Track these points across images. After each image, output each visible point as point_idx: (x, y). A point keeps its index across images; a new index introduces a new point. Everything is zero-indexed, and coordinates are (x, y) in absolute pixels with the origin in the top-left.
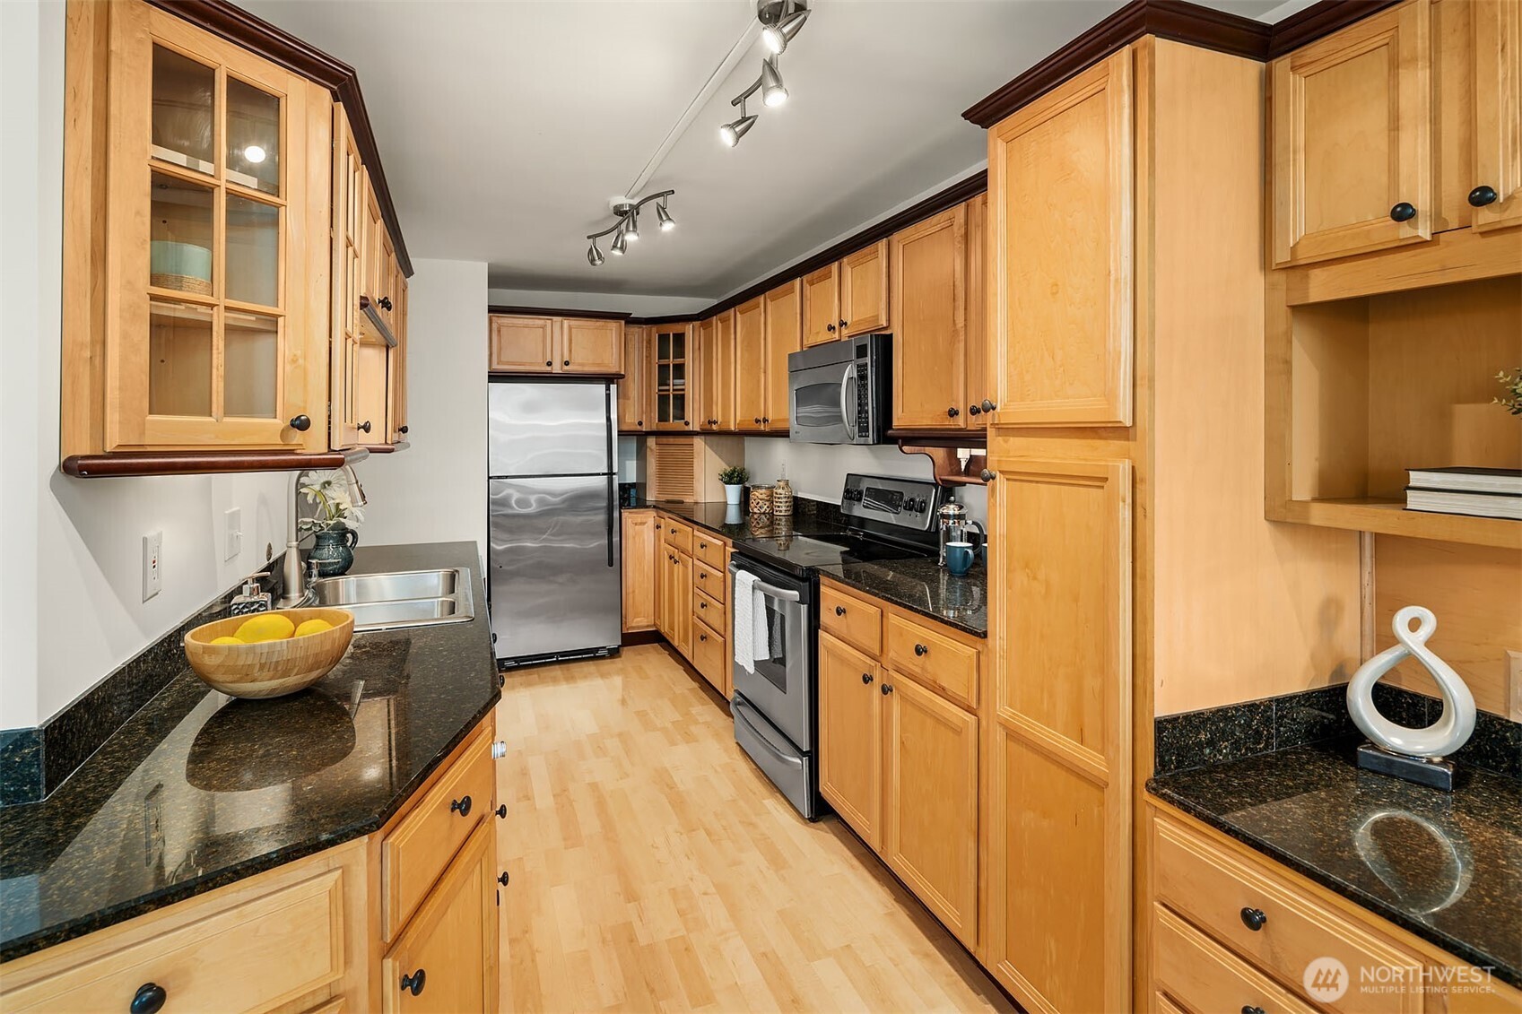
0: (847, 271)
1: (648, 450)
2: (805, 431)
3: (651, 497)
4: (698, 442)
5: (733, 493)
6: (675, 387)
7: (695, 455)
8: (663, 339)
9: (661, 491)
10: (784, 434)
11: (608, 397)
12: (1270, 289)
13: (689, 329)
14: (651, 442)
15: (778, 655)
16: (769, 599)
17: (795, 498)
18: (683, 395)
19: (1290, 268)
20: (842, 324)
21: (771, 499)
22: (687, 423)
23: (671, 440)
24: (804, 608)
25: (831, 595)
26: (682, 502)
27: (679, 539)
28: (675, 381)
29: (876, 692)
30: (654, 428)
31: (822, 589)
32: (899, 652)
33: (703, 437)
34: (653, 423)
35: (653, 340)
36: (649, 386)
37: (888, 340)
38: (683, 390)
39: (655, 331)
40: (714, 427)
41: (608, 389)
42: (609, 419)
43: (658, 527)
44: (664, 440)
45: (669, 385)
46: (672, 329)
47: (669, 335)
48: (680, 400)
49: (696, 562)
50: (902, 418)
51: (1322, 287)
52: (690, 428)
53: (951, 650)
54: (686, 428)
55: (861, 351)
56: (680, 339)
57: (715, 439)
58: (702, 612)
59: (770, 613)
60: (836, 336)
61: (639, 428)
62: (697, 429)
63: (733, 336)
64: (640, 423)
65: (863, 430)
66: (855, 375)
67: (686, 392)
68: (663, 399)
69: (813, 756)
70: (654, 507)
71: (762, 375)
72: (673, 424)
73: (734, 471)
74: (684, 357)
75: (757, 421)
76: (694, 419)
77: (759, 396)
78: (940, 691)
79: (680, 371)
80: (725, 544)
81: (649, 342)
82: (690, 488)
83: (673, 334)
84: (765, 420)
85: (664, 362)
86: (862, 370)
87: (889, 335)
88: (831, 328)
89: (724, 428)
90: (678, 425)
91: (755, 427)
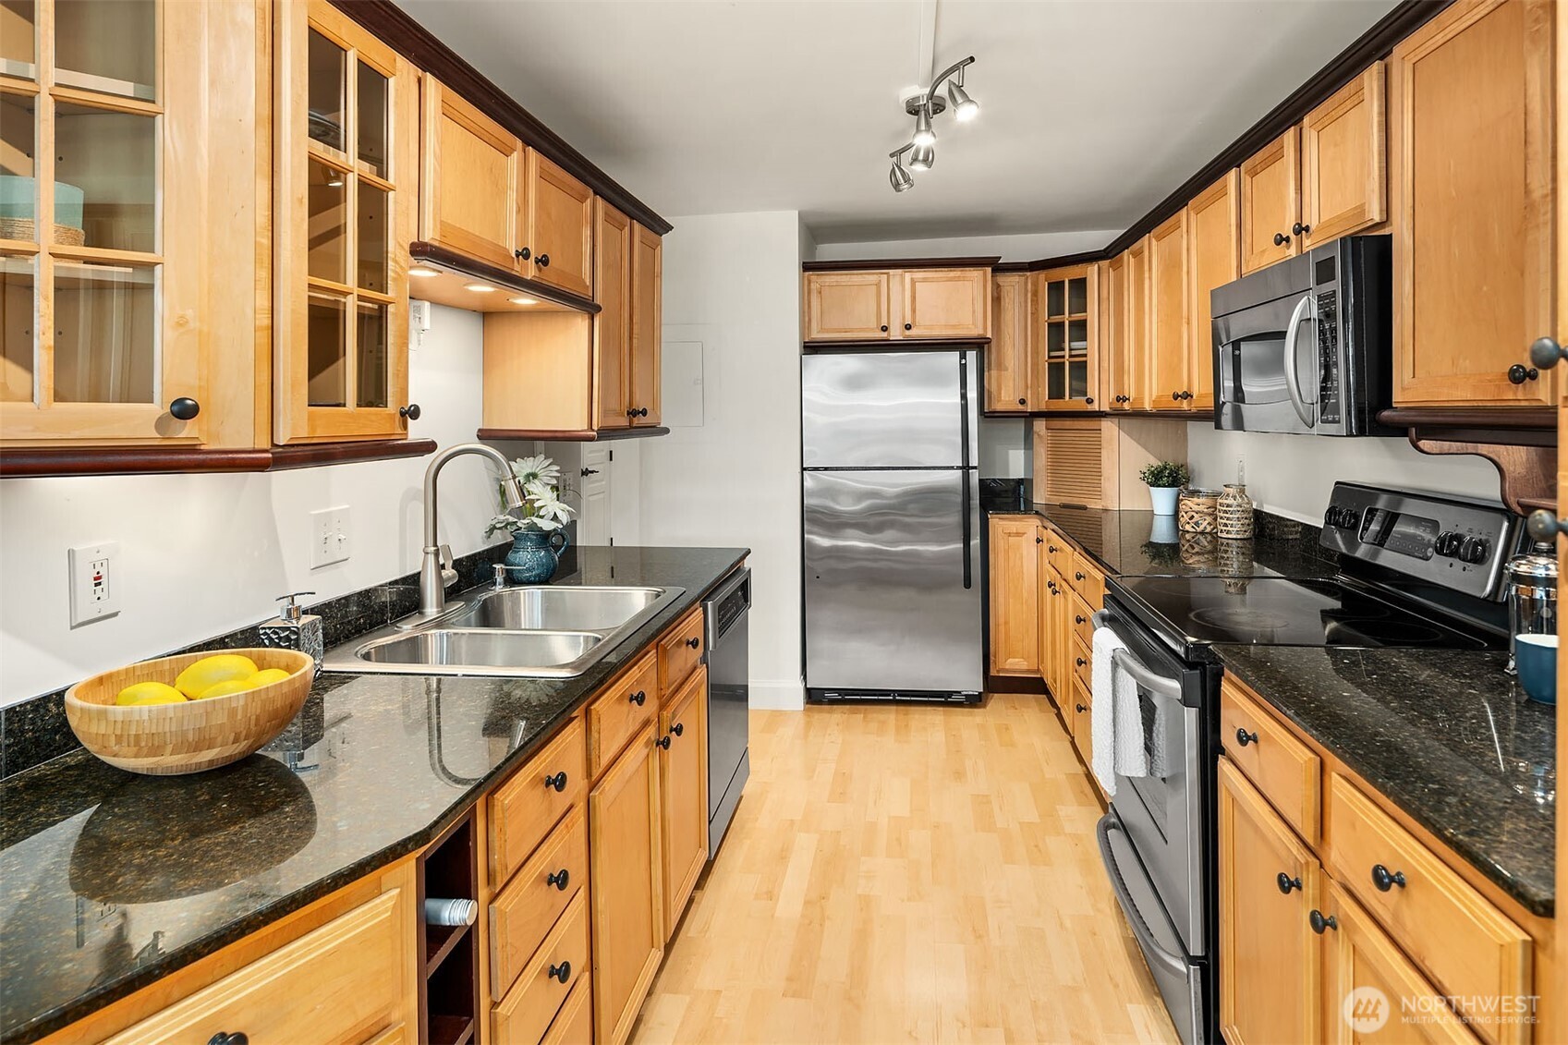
0: (1312, 139)
1: (1035, 436)
3: (1040, 497)
4: (1108, 427)
5: (1161, 500)
6: (1074, 353)
7: (1104, 443)
8: (1056, 288)
9: (1055, 492)
10: (1212, 416)
11: (963, 368)
13: (1091, 271)
14: (1040, 425)
18: (1084, 365)
20: (1300, 229)
21: (1213, 512)
22: (1090, 401)
23: (1068, 423)
26: (1085, 508)
27: (1059, 561)
28: (1073, 344)
30: (1043, 408)
33: (1112, 420)
34: (1040, 399)
35: (1040, 293)
36: (1036, 352)
38: (1085, 356)
39: (1043, 279)
40: (1126, 406)
41: (963, 356)
42: (964, 396)
43: (1039, 541)
44: (1057, 423)
45: (1064, 350)
46: (1068, 274)
47: (1063, 282)
48: (1080, 368)
49: (1076, 597)
52: (1095, 407)
54: (1090, 408)
55: (1324, 271)
56: (1080, 285)
57: (1125, 421)
58: (1079, 671)
60: (1292, 252)
61: (1021, 407)
62: (1105, 408)
63: (1148, 278)
64: (1020, 402)
66: (1315, 313)
67: (1089, 358)
68: (1056, 370)
70: (1041, 513)
72: (1069, 403)
73: (1166, 468)
74: (1085, 311)
75: (1176, 397)
76: (1101, 393)
77: (1180, 360)
79: (1080, 329)
80: (1102, 580)
81: (1035, 294)
82: (1096, 490)
83: (1070, 281)
84: (1187, 396)
85: (1056, 319)
86: (1325, 301)
87: (1388, 239)
88: (1281, 240)
89: (1137, 407)
90: (1077, 403)
91: (1175, 405)
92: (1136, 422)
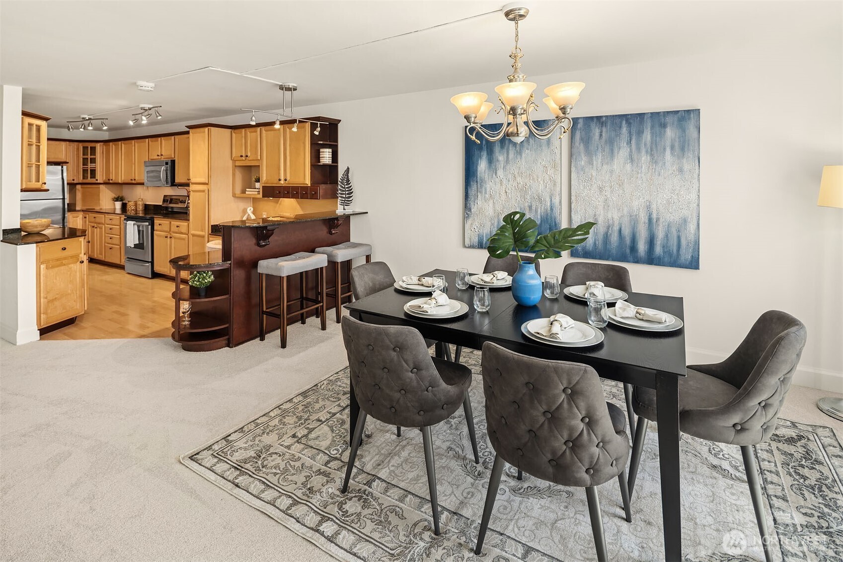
0: (163, 142)
1: (77, 189)
2: (149, 184)
3: (78, 208)
4: (101, 186)
5: (118, 205)
6: (91, 167)
7: (101, 191)
8: (85, 148)
9: (83, 205)
10: (143, 184)
11: (62, 171)
12: (232, 163)
13: (98, 146)
14: (78, 187)
15: (141, 242)
16: (138, 227)
17: (146, 205)
18: (95, 170)
19: (233, 160)
20: (161, 155)
21: (136, 205)
22: (97, 180)
23: (88, 186)
24: (150, 227)
25: (157, 222)
26: (94, 209)
27: (97, 220)
28: (91, 164)
29: (169, 239)
30: (80, 182)
31: (155, 221)
32: (174, 229)
33: (104, 185)
34: (81, 180)
35: (80, 149)
36: (78, 166)
37: (173, 162)
39: (81, 146)
40: (111, 181)
41: (63, 167)
42: (63, 178)
43: (85, 218)
44: (85, 186)
45: (88, 165)
46: (89, 145)
47: (88, 147)
48: (93, 172)
49: (106, 226)
50: (177, 180)
51: (238, 164)
52: (99, 182)
53: (183, 224)
54: (97, 182)
55: (167, 164)
56: (93, 150)
57: (107, 186)
58: (110, 241)
59: (139, 231)
60: (160, 158)
61: (73, 182)
62: (102, 182)
63: (120, 151)
64: (73, 180)
65: (167, 183)
66: (165, 169)
67: (96, 168)
68: (85, 171)
69: (152, 263)
70: (83, 211)
71: (133, 166)
72: (89, 180)
73: (119, 197)
74: (95, 155)
75: (132, 180)
76: (100, 178)
77: (132, 172)
78: (182, 233)
79: (93, 161)
80: (120, 218)
81: (78, 149)
82: (99, 204)
83: (90, 147)
84: (134, 180)
85: (86, 157)
86: (167, 168)
87: (175, 160)
88: (158, 156)
89: (116, 182)
90: (93, 181)
91: (131, 182)
92: (115, 186)
